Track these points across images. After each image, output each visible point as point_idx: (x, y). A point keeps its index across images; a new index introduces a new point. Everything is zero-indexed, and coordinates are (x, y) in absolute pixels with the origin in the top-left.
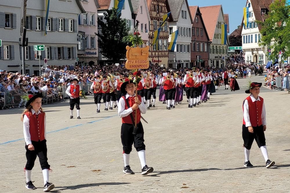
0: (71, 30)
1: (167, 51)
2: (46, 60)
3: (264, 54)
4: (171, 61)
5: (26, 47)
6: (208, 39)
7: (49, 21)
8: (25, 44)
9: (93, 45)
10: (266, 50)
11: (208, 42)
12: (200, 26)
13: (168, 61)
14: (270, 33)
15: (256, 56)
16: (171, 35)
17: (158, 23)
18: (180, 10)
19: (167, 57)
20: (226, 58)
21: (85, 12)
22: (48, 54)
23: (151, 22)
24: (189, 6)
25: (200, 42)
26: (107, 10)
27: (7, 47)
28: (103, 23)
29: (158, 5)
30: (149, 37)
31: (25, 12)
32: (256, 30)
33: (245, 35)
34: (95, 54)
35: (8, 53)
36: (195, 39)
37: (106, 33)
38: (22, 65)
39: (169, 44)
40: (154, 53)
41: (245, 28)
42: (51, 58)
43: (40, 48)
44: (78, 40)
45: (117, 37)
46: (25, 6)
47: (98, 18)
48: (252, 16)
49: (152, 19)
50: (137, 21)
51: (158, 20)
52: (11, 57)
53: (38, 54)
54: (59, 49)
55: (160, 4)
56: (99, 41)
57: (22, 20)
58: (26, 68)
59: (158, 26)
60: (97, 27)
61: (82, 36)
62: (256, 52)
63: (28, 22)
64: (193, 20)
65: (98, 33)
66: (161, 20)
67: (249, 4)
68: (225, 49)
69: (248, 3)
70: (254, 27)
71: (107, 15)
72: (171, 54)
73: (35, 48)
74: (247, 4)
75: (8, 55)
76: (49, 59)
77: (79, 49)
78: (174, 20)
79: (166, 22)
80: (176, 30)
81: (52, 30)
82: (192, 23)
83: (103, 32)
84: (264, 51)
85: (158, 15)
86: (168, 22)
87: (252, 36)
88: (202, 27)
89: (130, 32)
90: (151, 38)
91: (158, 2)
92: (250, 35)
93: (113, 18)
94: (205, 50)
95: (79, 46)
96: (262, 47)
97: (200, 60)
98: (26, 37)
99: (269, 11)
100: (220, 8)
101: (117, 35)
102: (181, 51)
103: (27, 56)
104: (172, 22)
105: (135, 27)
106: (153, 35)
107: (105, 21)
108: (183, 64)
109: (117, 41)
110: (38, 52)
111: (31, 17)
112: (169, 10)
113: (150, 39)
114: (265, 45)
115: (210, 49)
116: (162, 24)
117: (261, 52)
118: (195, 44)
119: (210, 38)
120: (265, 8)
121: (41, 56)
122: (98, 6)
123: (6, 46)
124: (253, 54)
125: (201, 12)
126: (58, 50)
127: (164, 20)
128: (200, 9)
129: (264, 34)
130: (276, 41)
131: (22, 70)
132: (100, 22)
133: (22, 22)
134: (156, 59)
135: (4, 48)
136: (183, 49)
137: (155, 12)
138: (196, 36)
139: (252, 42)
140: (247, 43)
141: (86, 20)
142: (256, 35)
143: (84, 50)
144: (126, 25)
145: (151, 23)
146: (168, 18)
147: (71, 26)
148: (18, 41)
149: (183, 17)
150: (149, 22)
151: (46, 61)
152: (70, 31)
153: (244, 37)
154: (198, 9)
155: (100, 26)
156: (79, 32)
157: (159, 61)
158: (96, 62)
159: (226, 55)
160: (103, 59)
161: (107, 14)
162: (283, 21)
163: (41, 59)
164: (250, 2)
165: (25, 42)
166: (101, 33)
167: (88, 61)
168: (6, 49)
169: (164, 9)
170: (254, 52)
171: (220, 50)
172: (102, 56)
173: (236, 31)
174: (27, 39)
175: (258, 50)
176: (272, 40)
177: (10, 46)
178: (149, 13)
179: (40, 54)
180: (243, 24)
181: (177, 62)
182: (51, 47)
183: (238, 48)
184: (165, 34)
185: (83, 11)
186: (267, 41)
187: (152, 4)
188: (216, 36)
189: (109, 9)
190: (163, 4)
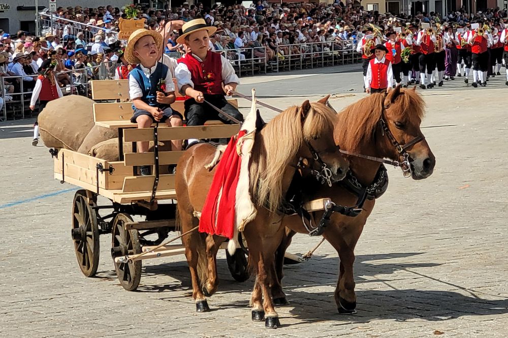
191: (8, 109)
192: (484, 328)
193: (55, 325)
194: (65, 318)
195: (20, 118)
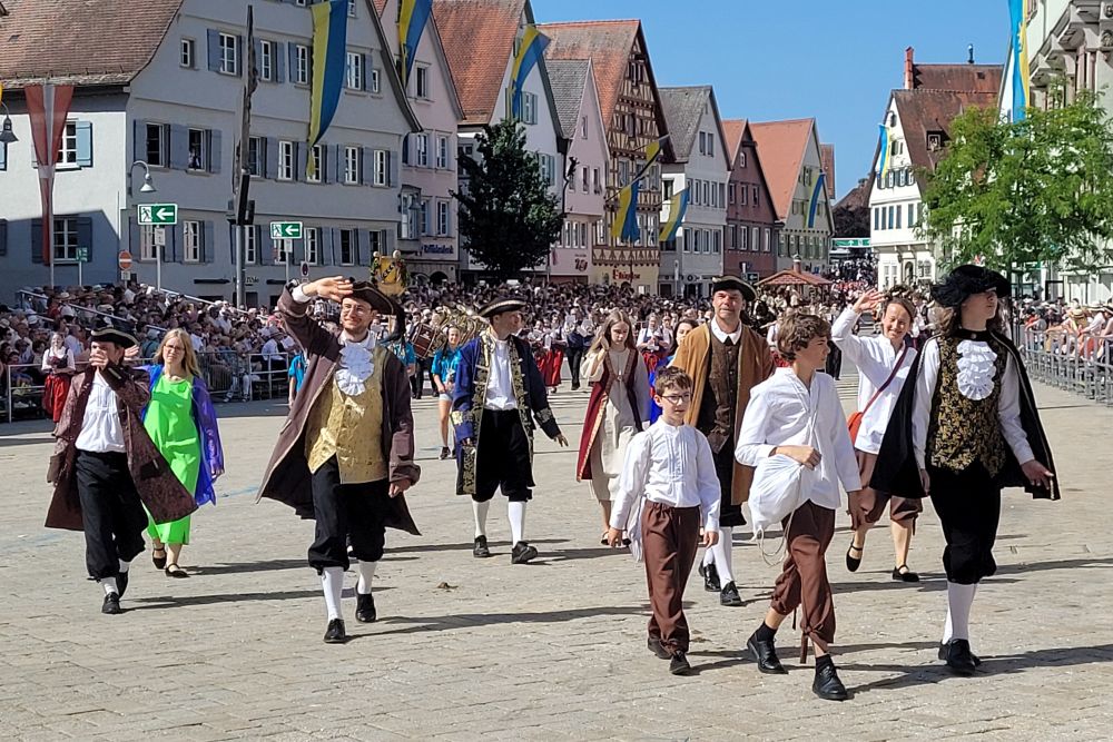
0: (381, 182)
1: (655, 248)
2: (305, 265)
3: (933, 262)
4: (667, 277)
5: (247, 227)
6: (775, 217)
7: (317, 155)
8: (246, 218)
9: (444, 226)
10: (939, 249)
11: (775, 225)
12: (753, 178)
13: (659, 276)
14: (951, 202)
15: (910, 266)
16: (669, 202)
17: (632, 167)
18: (695, 132)
19: (656, 265)
20: (825, 271)
21: (422, 130)
22: (313, 248)
23: (611, 162)
24: (722, 118)
25: (750, 223)
26: (486, 127)
27: (194, 226)
28: (475, 163)
29: (633, 115)
30: (606, 207)
31: (246, 125)
32: (913, 191)
33: (880, 207)
34: (450, 251)
35: (195, 244)
36: (737, 213)
37: (482, 191)
38: (235, 280)
39: (661, 227)
40: (617, 253)
41: (879, 187)
42: (322, 260)
43: (289, 230)
44: (400, 210)
45: (514, 203)
46: (248, 107)
47: (460, 149)
48: (901, 152)
49: (614, 155)
50: (571, 159)
51: (632, 159)
52: (203, 255)
53: (282, 248)
54: (345, 234)
55: (639, 112)
56: (461, 214)
57: (238, 148)
58: (248, 289)
59: (632, 174)
60: (456, 175)
61: (413, 199)
62: (910, 255)
63: (254, 153)
64: (733, 159)
65: (460, 190)
66: (640, 157)
67: (893, 117)
68: (821, 245)
69: (890, 115)
70: (907, 184)
71: (485, 141)
72: (667, 256)
73: (275, 231)
74: (886, 117)
75: (195, 250)
76: (315, 263)
77: (404, 236)
78: (678, 159)
79: (654, 164)
80: (684, 188)
81: (325, 178)
82: (729, 169)
83: (474, 188)
84: (931, 251)
85: (632, 143)
86: (660, 165)
87: (899, 207)
88: (758, 181)
89: (550, 191)
90: (612, 210)
91: (632, 105)
92: (895, 205)
93: (503, 149)
94: (764, 247)
95: (404, 228)
96: (926, 240)
97: (749, 275)
98: (249, 198)
99: (948, 139)
100: (808, 126)
101: (512, 199)
102: (696, 250)
103: (251, 253)
104: (671, 166)
105: (564, 177)
106: (616, 200)
107: (479, 158)
108: (700, 285)
109: (512, 216)
110: (283, 241)
111: (265, 140)
112: (663, 130)
113: (609, 213)
114: (935, 235)
115: (780, 244)
116: (644, 170)
117: (923, 256)
118: (735, 229)
119: (779, 214)
120: (938, 129)
121: (292, 255)
122: (460, 113)
123: (190, 223)
124: (901, 260)
125: (755, 139)
126: (343, 239)
127: (649, 159)
128: (751, 128)
129: (934, 206)
130: (968, 224)
131: (235, 295)
132: (465, 161)
133: (239, 156)
134: (626, 270)
135: (185, 227)
136: (702, 244)
137: (623, 136)
138: (740, 208)
139: (899, 226)
140: (884, 228)
141: (425, 153)
142: (911, 206)
143: (417, 240)
144: (540, 171)
145: (611, 167)
146: (662, 153)
147: (382, 170)
148: (226, 209)
149: (702, 150)
150: (607, 164)
151: (305, 268)
152: (377, 183)
153: (877, 210)
154: (747, 129)
155: (464, 170)
156: (404, 186)
157: (631, 276)
158: (452, 276)
159: (825, 262)
160: (472, 267)
161: (486, 137)
162: (988, 169)
163: (292, 262)
164: (897, 113)
165: (245, 213)
166: (466, 192)
167: (429, 271)
168: (191, 230)
169: (651, 127)
170: (905, 255)
171: (807, 247)
172: (471, 258)
173: (854, 192)
174: (253, 203)
175: (915, 248)
176: (955, 222)
177: (202, 224)
178: (607, 137)
179: (288, 249)
180: (874, 174)
181: (685, 279)
182: (320, 230)
183: (860, 243)
184: (650, 199)
185: (415, 128)
186: (942, 225)
187: (616, 112)
188: (798, 206)
189: (492, 124)
190: (647, 114)
191: (254, 388)
192: (744, 628)
193: (290, 619)
194: (301, 612)
195: (268, 398)
